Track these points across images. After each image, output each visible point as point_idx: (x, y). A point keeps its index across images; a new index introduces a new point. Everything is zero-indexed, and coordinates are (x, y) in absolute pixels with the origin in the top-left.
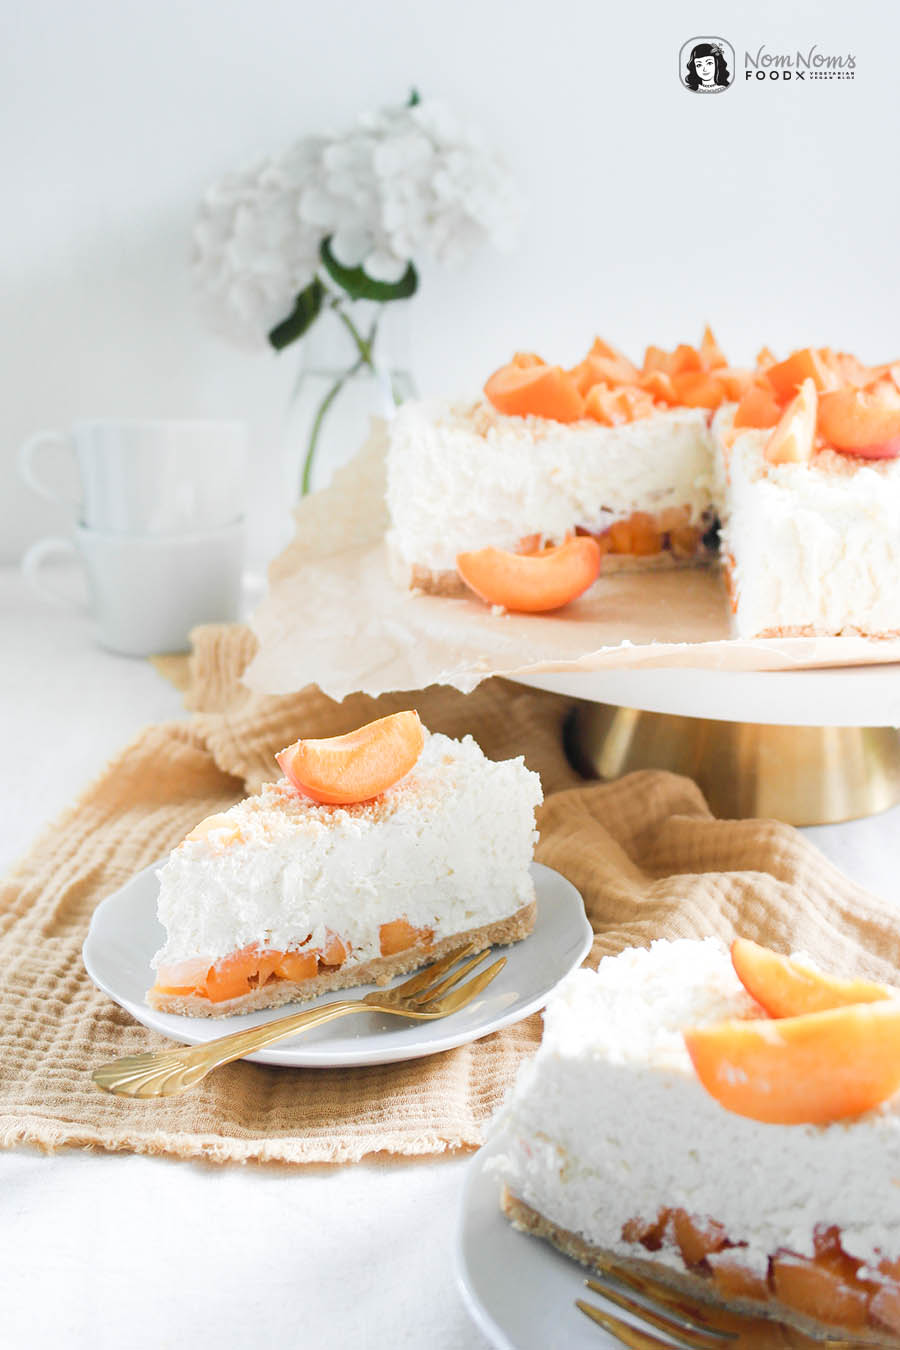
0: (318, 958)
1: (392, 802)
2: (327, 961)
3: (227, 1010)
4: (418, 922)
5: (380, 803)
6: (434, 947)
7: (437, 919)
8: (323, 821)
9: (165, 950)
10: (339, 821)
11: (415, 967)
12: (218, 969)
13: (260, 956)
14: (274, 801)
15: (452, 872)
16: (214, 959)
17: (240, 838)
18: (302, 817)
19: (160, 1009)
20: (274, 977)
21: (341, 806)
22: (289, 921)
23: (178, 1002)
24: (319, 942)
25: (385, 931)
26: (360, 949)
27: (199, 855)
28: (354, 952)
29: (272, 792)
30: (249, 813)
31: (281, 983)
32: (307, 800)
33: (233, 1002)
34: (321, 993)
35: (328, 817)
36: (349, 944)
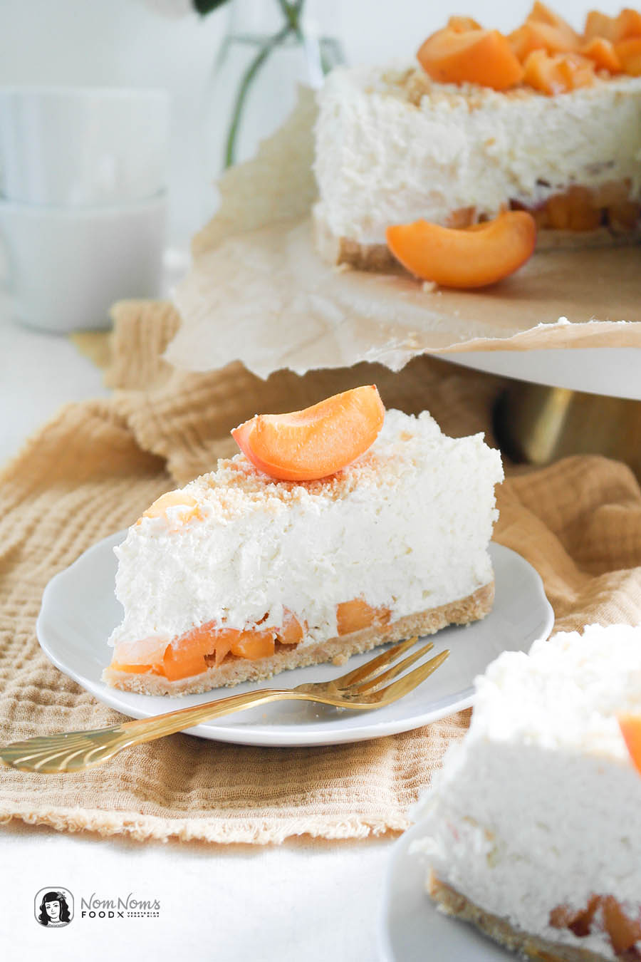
0: (275, 637)
1: (351, 479)
2: (284, 640)
3: (183, 688)
4: (375, 601)
5: (339, 480)
6: (391, 626)
7: (394, 599)
8: (282, 498)
9: (122, 628)
10: (298, 498)
11: (372, 647)
12: (175, 647)
13: (217, 634)
14: (231, 478)
15: (409, 551)
16: (171, 638)
17: (198, 515)
18: (260, 494)
19: (117, 687)
20: (230, 656)
21: (299, 483)
22: (247, 599)
23: (135, 680)
24: (276, 621)
25: (342, 610)
26: (316, 628)
27: (156, 533)
28: (311, 631)
29: (229, 469)
30: (206, 490)
31: (237, 662)
32: (264, 477)
33: (190, 680)
34: (277, 671)
35: (286, 494)
36: (306, 622)
